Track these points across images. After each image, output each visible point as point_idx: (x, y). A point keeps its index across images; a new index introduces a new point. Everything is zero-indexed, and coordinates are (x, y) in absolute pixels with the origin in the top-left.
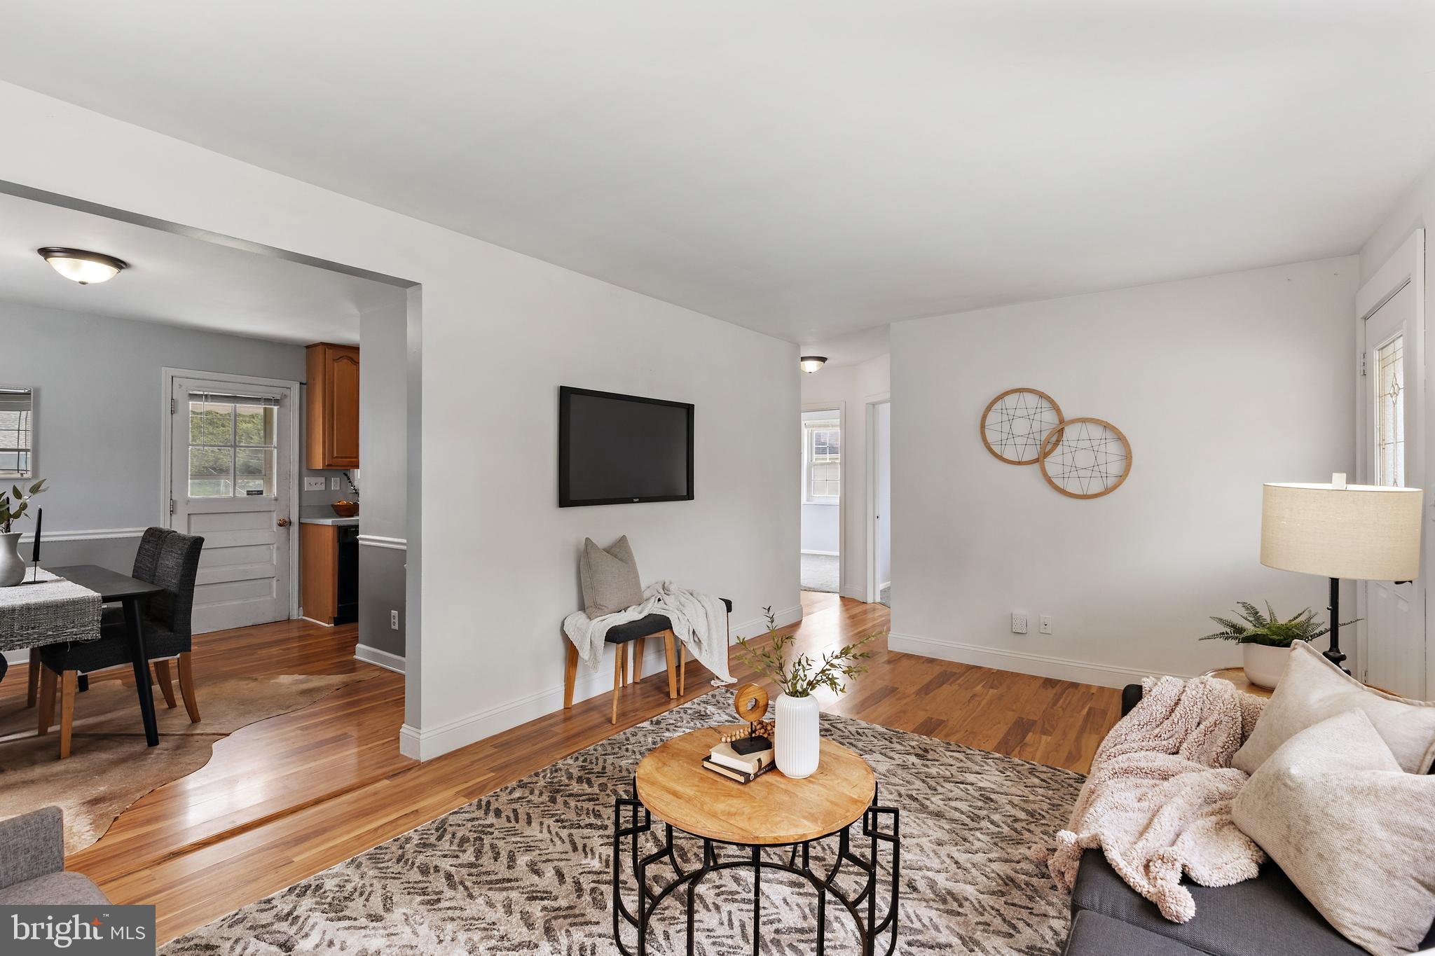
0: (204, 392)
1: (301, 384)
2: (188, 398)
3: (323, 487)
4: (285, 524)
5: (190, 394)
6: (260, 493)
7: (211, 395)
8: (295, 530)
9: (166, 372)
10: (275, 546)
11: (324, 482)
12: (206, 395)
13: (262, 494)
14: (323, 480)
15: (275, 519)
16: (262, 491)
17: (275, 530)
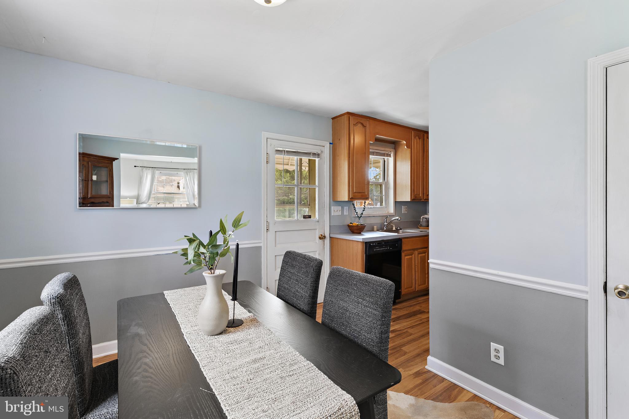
0: (283, 148)
1: (330, 143)
2: (274, 152)
3: (340, 213)
4: (322, 238)
5: (277, 150)
6: (310, 217)
7: (287, 151)
8: (327, 241)
9: (265, 135)
10: (317, 252)
11: (341, 209)
12: (284, 151)
13: (310, 218)
14: (340, 208)
15: (317, 234)
16: (311, 216)
17: (317, 242)
